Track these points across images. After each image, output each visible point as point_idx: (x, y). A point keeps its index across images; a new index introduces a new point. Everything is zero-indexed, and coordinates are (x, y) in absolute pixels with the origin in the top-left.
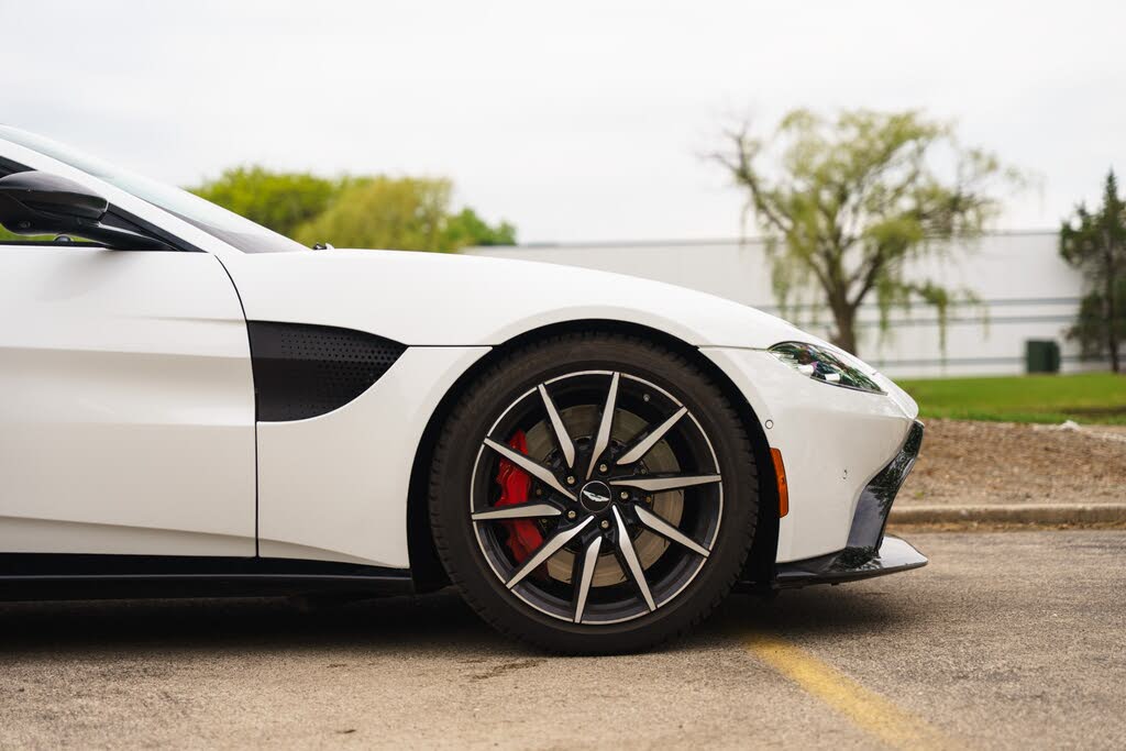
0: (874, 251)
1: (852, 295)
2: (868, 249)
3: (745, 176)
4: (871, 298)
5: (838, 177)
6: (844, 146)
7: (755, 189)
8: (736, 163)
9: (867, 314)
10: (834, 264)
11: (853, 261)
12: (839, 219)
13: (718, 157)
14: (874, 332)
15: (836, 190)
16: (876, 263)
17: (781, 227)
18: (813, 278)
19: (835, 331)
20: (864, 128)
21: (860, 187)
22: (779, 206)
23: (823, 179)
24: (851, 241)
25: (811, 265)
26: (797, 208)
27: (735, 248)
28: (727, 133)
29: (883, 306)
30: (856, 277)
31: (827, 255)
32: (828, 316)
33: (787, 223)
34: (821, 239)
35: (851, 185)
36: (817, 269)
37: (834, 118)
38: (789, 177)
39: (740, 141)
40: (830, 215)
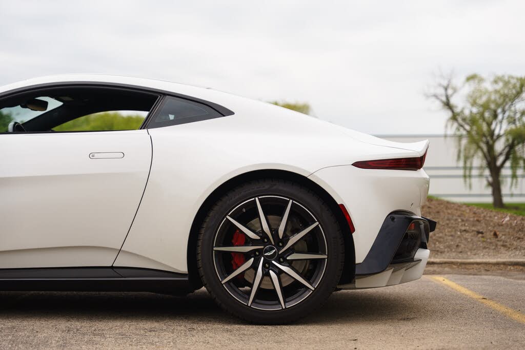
0: (510, 141)
1: (499, 163)
2: (507, 140)
3: (448, 105)
4: (508, 164)
5: (493, 106)
6: (496, 92)
7: (453, 112)
8: (444, 99)
9: (506, 172)
10: (491, 148)
11: (500, 146)
12: (493, 126)
13: (436, 96)
14: (509, 180)
15: (493, 113)
16: (511, 147)
17: (465, 129)
18: (480, 154)
19: (490, 179)
20: (506, 83)
21: (504, 112)
22: (464, 120)
23: (486, 107)
24: (499, 136)
25: (479, 147)
26: (473, 121)
27: (443, 139)
28: (440, 85)
29: (514, 167)
30: (501, 154)
31: (487, 143)
32: (487, 172)
33: (468, 127)
34: (484, 135)
35: (499, 111)
36: (482, 150)
37: (492, 79)
38: (469, 106)
39: (446, 89)
40: (489, 125)
